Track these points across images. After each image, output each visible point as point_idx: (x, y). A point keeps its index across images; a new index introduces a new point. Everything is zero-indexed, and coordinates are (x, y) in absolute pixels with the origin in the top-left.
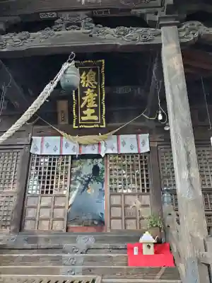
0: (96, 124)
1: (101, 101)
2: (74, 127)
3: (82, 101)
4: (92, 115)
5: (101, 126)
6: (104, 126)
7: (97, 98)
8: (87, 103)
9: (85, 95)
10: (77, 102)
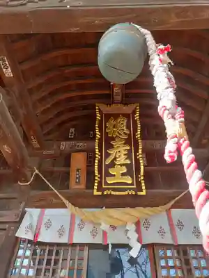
0: (130, 189)
1: (136, 156)
2: (96, 193)
3: (108, 155)
4: (123, 174)
5: (140, 193)
6: (144, 193)
7: (130, 151)
8: (115, 159)
9: (112, 147)
10: (101, 156)
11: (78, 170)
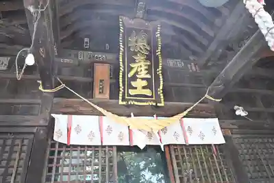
0: (151, 101)
1: (155, 72)
2: (121, 102)
3: (130, 69)
4: (144, 88)
5: (158, 104)
6: (162, 104)
7: (150, 66)
8: (137, 72)
9: (134, 61)
10: (124, 68)
11: (101, 81)
